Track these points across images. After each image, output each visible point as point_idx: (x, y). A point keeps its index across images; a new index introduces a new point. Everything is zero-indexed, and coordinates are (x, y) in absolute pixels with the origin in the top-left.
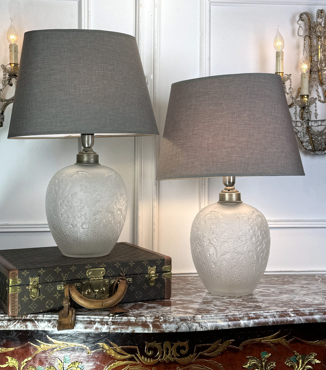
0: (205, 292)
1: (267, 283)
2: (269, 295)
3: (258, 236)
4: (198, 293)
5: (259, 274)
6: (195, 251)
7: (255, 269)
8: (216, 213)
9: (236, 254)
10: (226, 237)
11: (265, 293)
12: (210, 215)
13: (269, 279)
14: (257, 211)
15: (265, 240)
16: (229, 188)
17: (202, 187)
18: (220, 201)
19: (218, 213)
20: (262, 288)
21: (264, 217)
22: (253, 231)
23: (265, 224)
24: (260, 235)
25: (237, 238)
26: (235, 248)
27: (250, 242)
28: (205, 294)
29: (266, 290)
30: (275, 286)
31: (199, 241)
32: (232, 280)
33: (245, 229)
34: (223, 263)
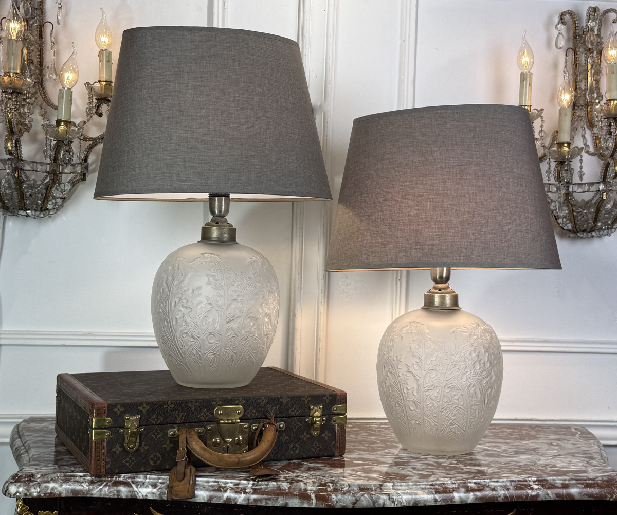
0: (397, 447)
1: (494, 436)
2: (499, 455)
3: (485, 362)
4: (386, 448)
5: (483, 421)
6: (384, 383)
7: (478, 414)
8: (419, 324)
9: (449, 390)
10: (434, 362)
11: (493, 453)
12: (410, 327)
13: (498, 431)
14: (484, 323)
15: (495, 370)
16: (440, 286)
17: (396, 284)
18: (425, 306)
19: (422, 324)
20: (487, 444)
21: (495, 334)
22: (477, 354)
24: (487, 361)
25: (451, 364)
26: (447, 381)
27: (471, 371)
28: (399, 450)
29: (494, 447)
30: (508, 441)
31: (390, 368)
32: (442, 430)
33: (465, 351)
34: (428, 404)
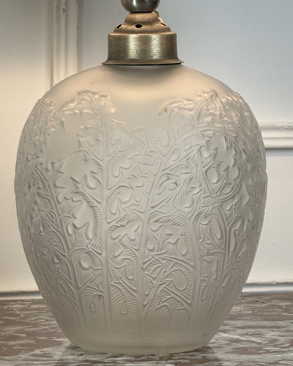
0: (60, 344)
1: (254, 315)
2: (259, 349)
3: (228, 168)
4: (37, 347)
5: (227, 284)
6: (28, 218)
7: (216, 272)
8: (96, 96)
9: (158, 225)
10: (125, 172)
11: (247, 345)
12: (78, 104)
13: (264, 305)
14: (228, 90)
15: (250, 182)
16: (139, 17)
17: (58, 19)
18: (110, 58)
19: (102, 96)
20: (240, 331)
21: (250, 111)
22: (212, 152)
23: (251, 131)
24: (234, 165)
25: (161, 173)
26: (153, 207)
27: (200, 186)
28: (63, 349)
29: (251, 335)
30: (280, 323)
31: (41, 186)
32: (145, 306)
33: (187, 147)
34: (116, 255)
